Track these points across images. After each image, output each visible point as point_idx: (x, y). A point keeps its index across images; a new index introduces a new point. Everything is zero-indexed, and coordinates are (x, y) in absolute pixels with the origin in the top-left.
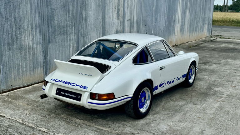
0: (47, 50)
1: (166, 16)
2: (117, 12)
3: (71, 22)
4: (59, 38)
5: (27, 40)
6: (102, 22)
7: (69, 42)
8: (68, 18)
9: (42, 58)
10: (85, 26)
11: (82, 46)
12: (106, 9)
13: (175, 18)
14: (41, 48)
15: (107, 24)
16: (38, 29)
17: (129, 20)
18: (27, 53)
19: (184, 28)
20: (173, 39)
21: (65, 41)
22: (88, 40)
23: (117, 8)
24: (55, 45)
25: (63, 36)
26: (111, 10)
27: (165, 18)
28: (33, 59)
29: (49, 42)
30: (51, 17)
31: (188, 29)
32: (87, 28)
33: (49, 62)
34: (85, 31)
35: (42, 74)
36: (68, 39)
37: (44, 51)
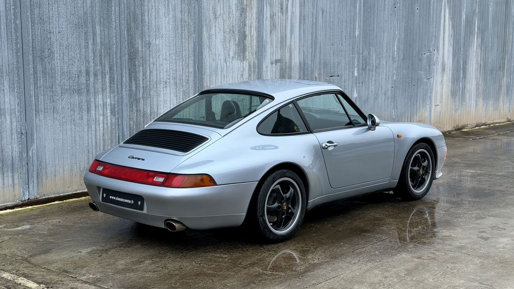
1: (398, 53)
2: (239, 42)
3: (101, 64)
4: (65, 102)
6: (191, 65)
7: (93, 112)
8: (91, 55)
9: (16, 148)
10: (141, 74)
11: (132, 123)
12: (205, 35)
13: (429, 59)
14: (15, 124)
15: (207, 70)
17: (276, 61)
19: (464, 88)
20: (427, 114)
21: (81, 108)
23: (236, 32)
24: (55, 119)
25: (77, 97)
26: (220, 36)
27: (393, 58)
29: (37, 112)
30: (44, 52)
31: (478, 89)
32: (148, 79)
33: (35, 158)
34: (142, 85)
35: (17, 187)
36: (93, 105)
37: (23, 132)
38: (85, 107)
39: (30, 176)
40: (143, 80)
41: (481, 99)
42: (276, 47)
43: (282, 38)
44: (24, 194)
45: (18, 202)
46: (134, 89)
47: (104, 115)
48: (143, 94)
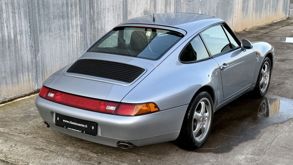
0: (38, 43)
4: (56, 24)
5: (6, 28)
7: (71, 30)
9: (29, 57)
10: (96, 4)
11: (91, 36)
14: (28, 40)
16: (22, 10)
18: (6, 48)
20: (231, 22)
21: (64, 28)
22: (100, 26)
24: (50, 36)
25: (62, 21)
28: (16, 57)
29: (41, 31)
31: (253, 6)
32: (99, 7)
33: (40, 62)
34: (96, 12)
35: (31, 81)
36: (70, 25)
37: (33, 45)
38: (66, 27)
39: (38, 74)
40: (97, 8)
41: (254, 12)
44: (35, 85)
45: (32, 91)
46: (92, 14)
47: (76, 32)
48: (97, 17)
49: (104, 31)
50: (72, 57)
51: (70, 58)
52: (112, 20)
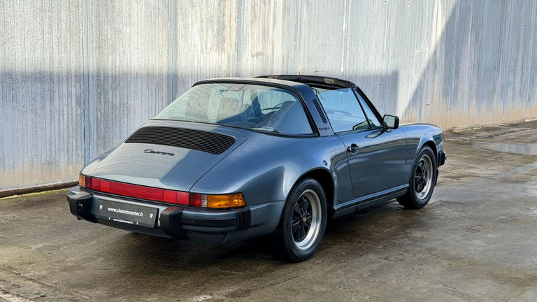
1: (388, 49)
2: (218, 32)
3: (66, 51)
4: (26, 90)
6: (165, 56)
7: (56, 102)
8: (55, 41)
12: (180, 22)
13: (421, 56)
17: (258, 54)
19: (456, 88)
20: (417, 113)
21: (43, 98)
22: (118, 100)
23: (215, 24)
25: (39, 85)
26: (197, 26)
27: (383, 54)
31: (471, 89)
34: (110, 75)
36: (56, 94)
38: (47, 97)
41: (474, 99)
42: (257, 39)
43: (264, 31)
46: (102, 79)
47: (68, 105)
48: (112, 84)
49: (125, 109)
50: (57, 146)
51: (53, 147)
52: (143, 91)
